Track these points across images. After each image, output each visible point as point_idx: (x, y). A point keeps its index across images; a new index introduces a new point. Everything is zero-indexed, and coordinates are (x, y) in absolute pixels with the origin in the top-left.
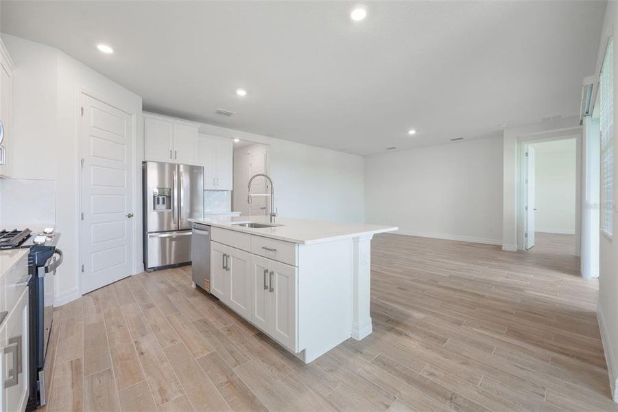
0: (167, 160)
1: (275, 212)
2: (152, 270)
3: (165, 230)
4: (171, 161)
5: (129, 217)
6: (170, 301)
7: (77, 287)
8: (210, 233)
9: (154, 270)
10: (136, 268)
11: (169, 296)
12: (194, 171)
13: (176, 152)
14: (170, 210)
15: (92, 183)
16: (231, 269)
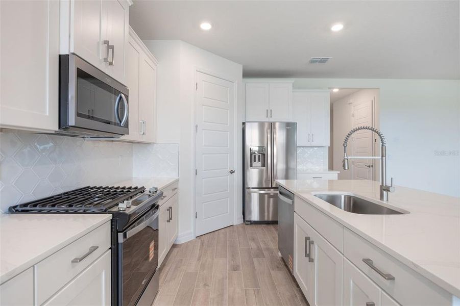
0: (264, 119)
1: (389, 184)
2: (250, 222)
3: (264, 186)
4: (267, 120)
5: (231, 173)
6: (254, 268)
7: (192, 231)
8: (293, 202)
9: (251, 224)
10: (237, 220)
11: (255, 260)
12: (290, 128)
13: (271, 110)
14: (264, 168)
15: (203, 145)
16: (316, 261)
